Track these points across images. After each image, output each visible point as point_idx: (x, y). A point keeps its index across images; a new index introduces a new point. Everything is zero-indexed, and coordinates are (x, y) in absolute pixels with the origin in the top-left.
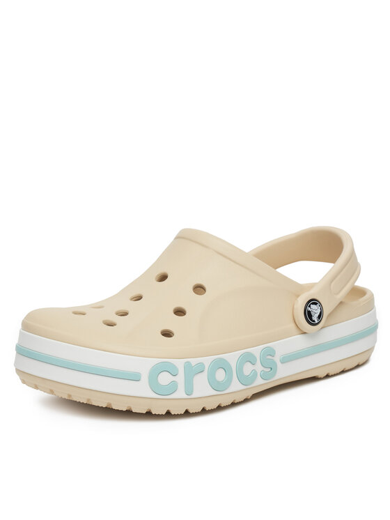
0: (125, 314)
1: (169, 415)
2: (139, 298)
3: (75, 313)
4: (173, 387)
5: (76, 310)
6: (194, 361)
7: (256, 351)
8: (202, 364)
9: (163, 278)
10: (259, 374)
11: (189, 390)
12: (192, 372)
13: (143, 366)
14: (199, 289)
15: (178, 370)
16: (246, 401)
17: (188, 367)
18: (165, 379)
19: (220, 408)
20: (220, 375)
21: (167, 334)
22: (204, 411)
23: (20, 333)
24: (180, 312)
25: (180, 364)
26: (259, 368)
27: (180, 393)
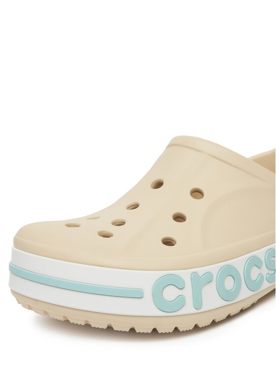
0: (121, 223)
1: (177, 332)
2: (135, 206)
3: (69, 226)
4: (180, 302)
5: (69, 223)
6: (201, 271)
7: (261, 253)
8: (209, 274)
9: (159, 185)
10: (265, 278)
11: (198, 304)
12: (199, 283)
13: (146, 280)
14: (197, 193)
15: (184, 283)
16: (253, 306)
17: (195, 278)
18: (171, 293)
19: (229, 318)
20: (229, 283)
21: (168, 242)
22: (214, 324)
23: (13, 250)
24: (179, 218)
25: (185, 275)
26: (265, 271)
27: (189, 309)
